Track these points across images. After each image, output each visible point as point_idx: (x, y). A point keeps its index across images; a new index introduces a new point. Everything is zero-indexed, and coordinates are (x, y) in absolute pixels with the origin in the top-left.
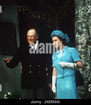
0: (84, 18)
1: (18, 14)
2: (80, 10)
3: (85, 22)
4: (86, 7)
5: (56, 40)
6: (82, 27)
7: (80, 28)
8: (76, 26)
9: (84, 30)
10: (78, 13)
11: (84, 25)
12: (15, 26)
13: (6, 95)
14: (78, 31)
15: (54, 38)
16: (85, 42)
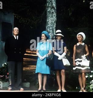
0: (52, 24)
1: (14, 19)
2: (49, 20)
3: (52, 27)
4: (53, 18)
5: (43, 36)
6: (50, 29)
8: (46, 28)
9: (51, 31)
10: (48, 21)
11: (51, 28)
13: (3, 64)
14: (48, 31)
15: (43, 35)
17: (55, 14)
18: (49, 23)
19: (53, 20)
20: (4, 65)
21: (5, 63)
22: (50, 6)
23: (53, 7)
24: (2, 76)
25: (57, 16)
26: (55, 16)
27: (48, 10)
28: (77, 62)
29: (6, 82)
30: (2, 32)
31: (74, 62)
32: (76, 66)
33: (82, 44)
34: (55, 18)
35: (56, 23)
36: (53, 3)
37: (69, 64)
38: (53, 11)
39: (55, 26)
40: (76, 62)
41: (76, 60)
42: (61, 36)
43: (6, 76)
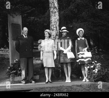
0: (55, 23)
4: (56, 17)
7: (52, 28)
9: (55, 28)
10: (52, 20)
11: (54, 26)
12: (20, 26)
14: (52, 29)
16: (55, 35)
17: (57, 13)
18: (52, 22)
19: (56, 19)
20: (16, 61)
21: (17, 60)
22: (52, 6)
23: (55, 7)
24: (15, 72)
25: (59, 15)
26: (58, 15)
27: (51, 10)
28: (80, 55)
29: (18, 76)
30: (12, 32)
31: (77, 55)
32: (79, 58)
33: (82, 39)
34: (57, 17)
35: (59, 21)
36: (55, 3)
37: (74, 57)
38: (56, 11)
39: (58, 24)
40: (78, 55)
41: (78, 53)
42: (66, 32)
43: (18, 71)
